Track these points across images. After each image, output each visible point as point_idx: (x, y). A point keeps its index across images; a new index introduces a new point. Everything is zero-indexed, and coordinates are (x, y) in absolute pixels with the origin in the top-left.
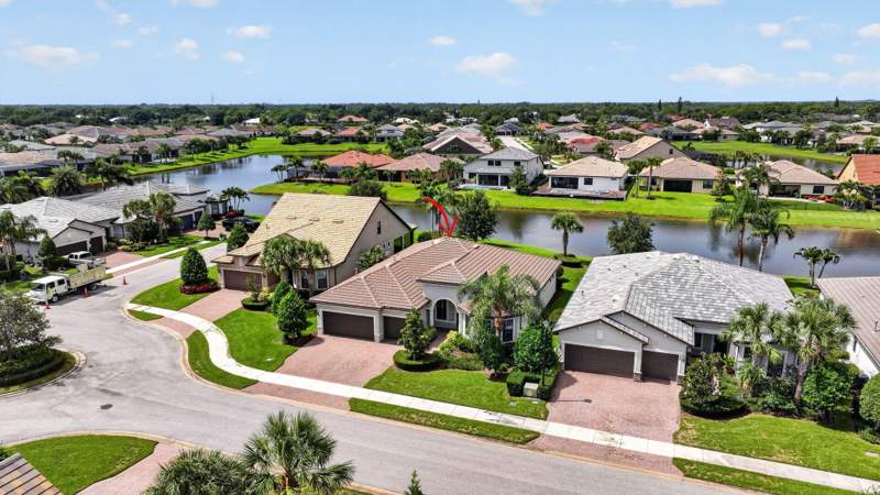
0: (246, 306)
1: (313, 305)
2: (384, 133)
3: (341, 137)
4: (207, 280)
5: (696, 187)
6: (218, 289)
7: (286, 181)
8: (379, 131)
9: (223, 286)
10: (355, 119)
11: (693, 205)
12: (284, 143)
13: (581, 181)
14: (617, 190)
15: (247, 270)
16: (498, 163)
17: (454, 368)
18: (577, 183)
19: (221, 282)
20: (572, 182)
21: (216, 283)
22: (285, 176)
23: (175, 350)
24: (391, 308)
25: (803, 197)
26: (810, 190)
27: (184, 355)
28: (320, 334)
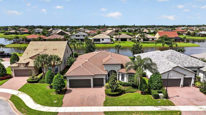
0: (29, 82)
1: (65, 78)
2: (36, 31)
3: (23, 33)
4: (7, 75)
5: (128, 40)
6: (12, 77)
7: (13, 43)
8: (35, 31)
9: (14, 76)
10: (24, 29)
11: (130, 44)
12: (5, 35)
13: (101, 40)
14: (110, 42)
15: (25, 68)
16: (79, 36)
17: (127, 93)
18: (100, 40)
19: (13, 74)
20: (99, 40)
21: (11, 75)
22: (12, 42)
23: (6, 105)
24: (98, 75)
25: (150, 41)
26: (151, 39)
27: (13, 107)
28: (68, 88)
